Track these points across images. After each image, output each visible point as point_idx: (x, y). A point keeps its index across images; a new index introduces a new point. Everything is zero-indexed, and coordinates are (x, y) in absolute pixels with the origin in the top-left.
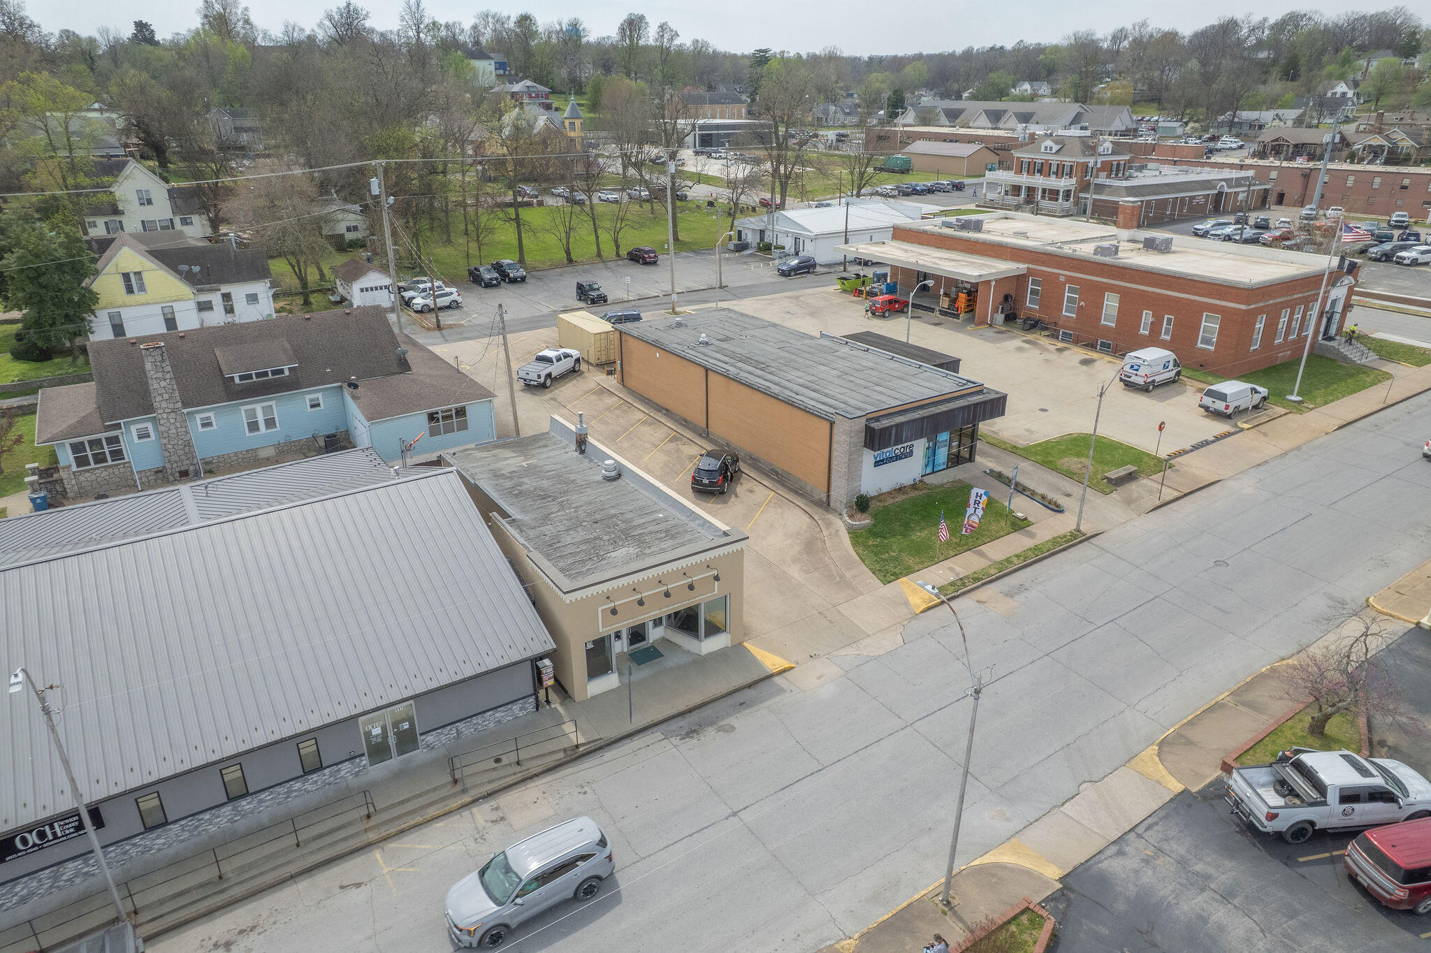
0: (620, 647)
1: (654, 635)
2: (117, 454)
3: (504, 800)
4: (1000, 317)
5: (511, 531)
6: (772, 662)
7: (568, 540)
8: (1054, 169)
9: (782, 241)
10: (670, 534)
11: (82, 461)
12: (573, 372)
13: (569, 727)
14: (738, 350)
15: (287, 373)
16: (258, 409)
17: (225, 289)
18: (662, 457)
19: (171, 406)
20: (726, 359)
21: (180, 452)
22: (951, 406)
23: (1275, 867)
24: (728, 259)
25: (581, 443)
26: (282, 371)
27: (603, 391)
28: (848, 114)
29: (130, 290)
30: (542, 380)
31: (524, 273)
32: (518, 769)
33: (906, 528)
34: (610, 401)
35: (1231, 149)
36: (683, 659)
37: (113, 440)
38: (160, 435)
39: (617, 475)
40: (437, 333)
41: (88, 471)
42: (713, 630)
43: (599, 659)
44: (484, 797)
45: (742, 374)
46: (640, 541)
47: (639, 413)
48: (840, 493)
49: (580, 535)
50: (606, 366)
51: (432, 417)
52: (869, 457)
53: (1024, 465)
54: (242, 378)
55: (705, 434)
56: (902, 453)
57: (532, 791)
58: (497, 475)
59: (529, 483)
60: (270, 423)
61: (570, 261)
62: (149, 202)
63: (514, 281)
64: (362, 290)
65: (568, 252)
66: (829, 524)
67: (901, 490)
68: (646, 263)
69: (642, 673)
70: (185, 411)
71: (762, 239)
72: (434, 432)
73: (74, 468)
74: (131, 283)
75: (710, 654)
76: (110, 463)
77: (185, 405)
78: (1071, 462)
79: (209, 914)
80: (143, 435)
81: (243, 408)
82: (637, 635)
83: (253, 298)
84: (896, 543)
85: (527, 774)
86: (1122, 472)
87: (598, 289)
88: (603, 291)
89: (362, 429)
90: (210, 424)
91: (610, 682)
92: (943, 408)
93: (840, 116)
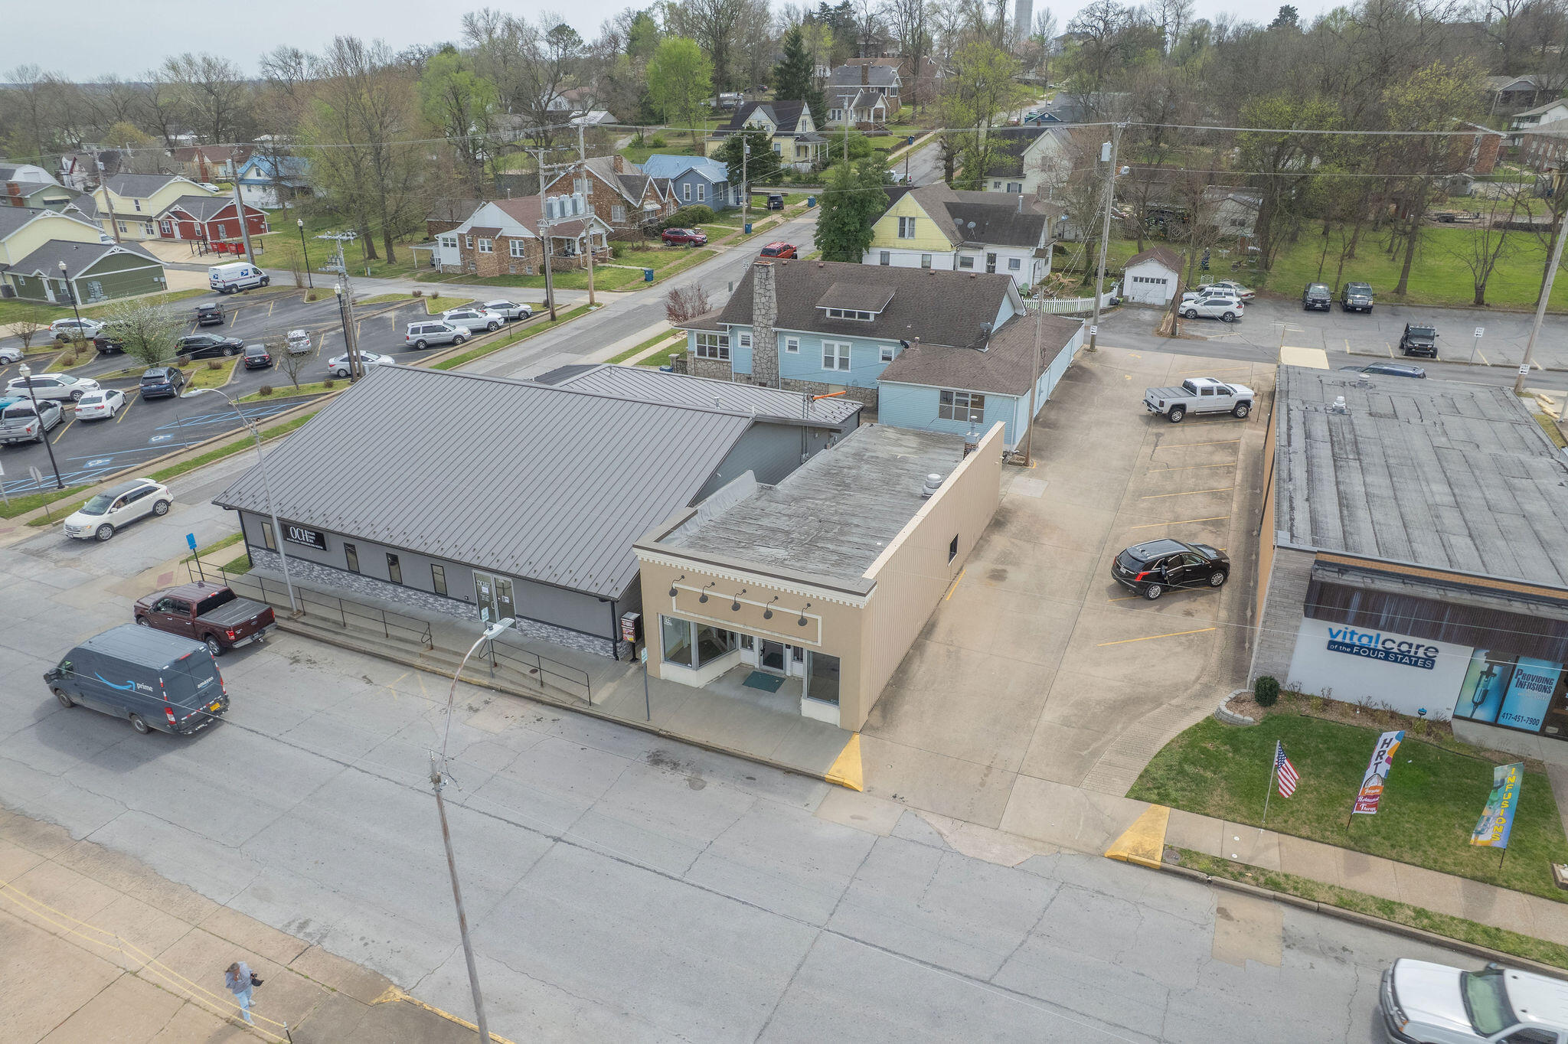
2: (725, 353)
3: (501, 701)
11: (701, 351)
15: (872, 318)
16: (837, 345)
17: (991, 249)
19: (765, 321)
20: (1320, 434)
21: (764, 366)
26: (867, 316)
29: (902, 234)
30: (1166, 410)
31: (1371, 303)
32: (537, 687)
37: (724, 340)
38: (755, 345)
41: (704, 360)
44: (497, 690)
51: (946, 397)
54: (833, 313)
56: (1402, 653)
58: (858, 454)
60: (844, 363)
61: (1479, 302)
62: (1051, 169)
63: (1351, 310)
64: (1136, 279)
65: (1480, 290)
70: (774, 329)
72: (944, 414)
73: (696, 356)
74: (905, 227)
75: (811, 720)
76: (718, 359)
77: (776, 325)
80: (745, 343)
81: (824, 341)
82: (773, 655)
83: (1015, 263)
85: (538, 696)
87: (1432, 338)
88: (1436, 343)
90: (795, 348)
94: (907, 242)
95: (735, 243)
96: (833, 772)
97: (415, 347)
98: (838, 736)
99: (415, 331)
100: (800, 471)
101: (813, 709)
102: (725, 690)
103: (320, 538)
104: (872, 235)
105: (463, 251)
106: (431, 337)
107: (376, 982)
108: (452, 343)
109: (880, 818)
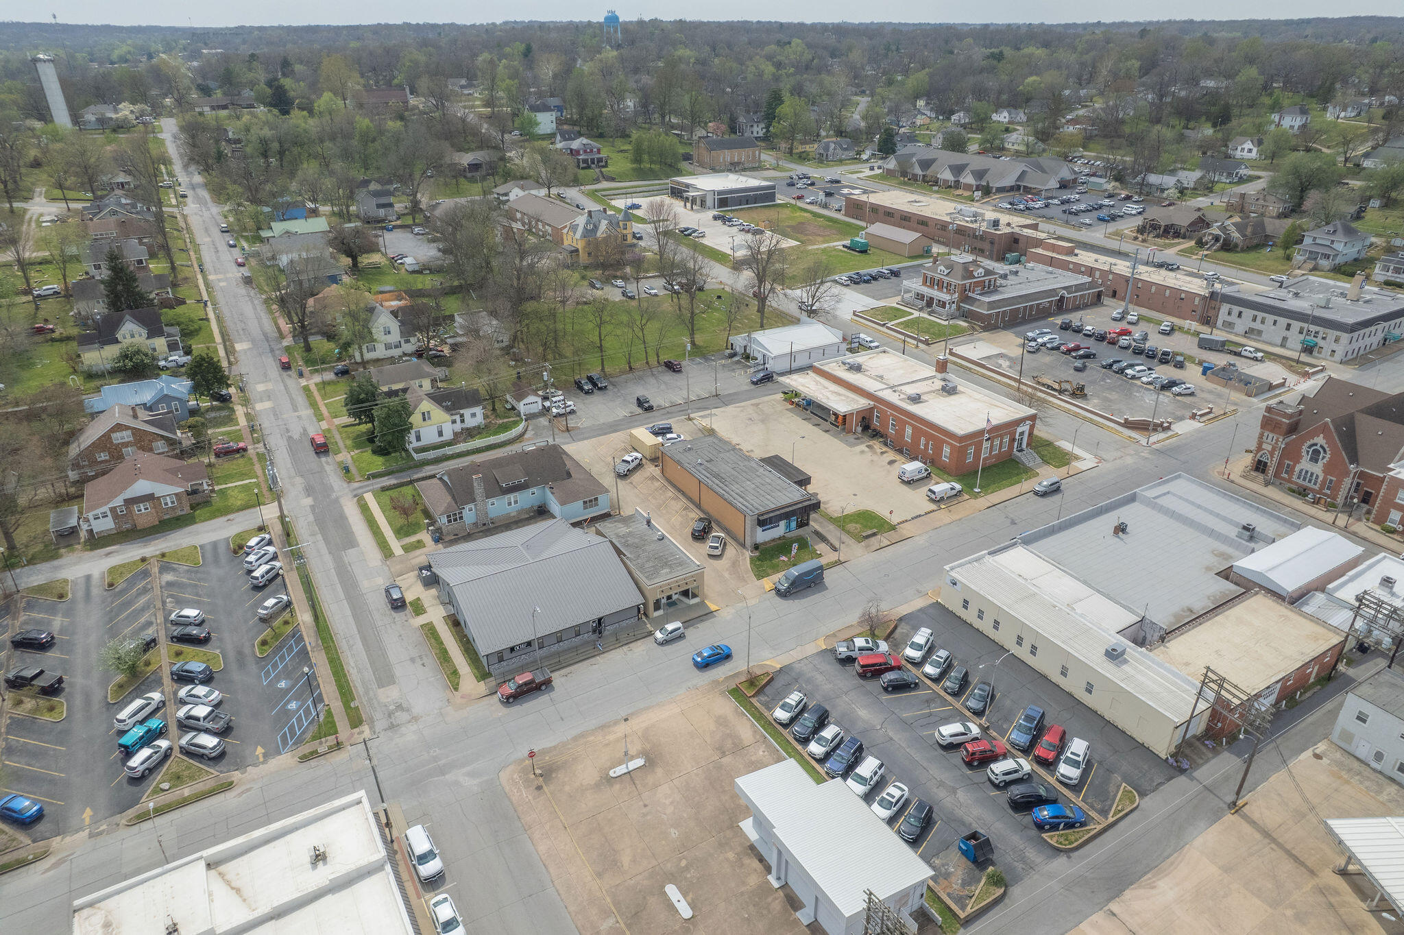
0: (664, 601)
1: (675, 597)
2: (461, 518)
3: (631, 645)
4: (859, 429)
5: (628, 562)
6: (713, 607)
7: (647, 566)
8: (945, 285)
9: (756, 354)
10: (681, 564)
11: (449, 521)
12: (640, 465)
13: (649, 626)
14: (715, 469)
15: (523, 481)
16: (512, 497)
17: (462, 412)
18: (680, 519)
19: (482, 499)
20: (708, 475)
21: (483, 516)
22: (795, 507)
23: (838, 666)
24: (724, 366)
25: (649, 522)
27: (653, 478)
28: (846, 149)
29: (424, 420)
30: (626, 473)
31: (606, 382)
32: (634, 637)
33: (772, 557)
34: (657, 484)
35: (1131, 215)
36: (683, 606)
37: (461, 513)
38: (476, 510)
39: (662, 538)
40: (567, 434)
41: (452, 524)
42: (694, 596)
43: (657, 606)
44: (625, 644)
45: (715, 486)
46: (670, 566)
47: (671, 492)
48: (748, 543)
49: (651, 564)
50: (654, 460)
51: (585, 503)
52: (759, 529)
53: (832, 527)
54: (506, 485)
55: (699, 506)
56: (774, 527)
57: (639, 643)
58: (618, 536)
59: (631, 540)
60: (516, 502)
61: (631, 368)
62: (389, 333)
63: (601, 390)
64: (524, 405)
65: (629, 363)
66: (743, 554)
67: (774, 540)
68: (674, 371)
69: (671, 610)
70: (487, 500)
71: (745, 350)
72: (585, 508)
73: (447, 524)
74: (425, 416)
75: (693, 604)
76: (458, 521)
78: (851, 526)
79: (559, 669)
80: (471, 510)
81: (507, 497)
82: (669, 597)
83: (474, 415)
84: (767, 563)
85: (637, 639)
86: (870, 532)
87: (649, 402)
88: (652, 403)
89: (555, 507)
90: (494, 505)
91: (660, 612)
92: (791, 509)
93: (839, 151)
94: (428, 422)
95: (258, 440)
96: (712, 609)
103: (529, 644)
104: (411, 426)
105: (116, 517)
109: (730, 609)
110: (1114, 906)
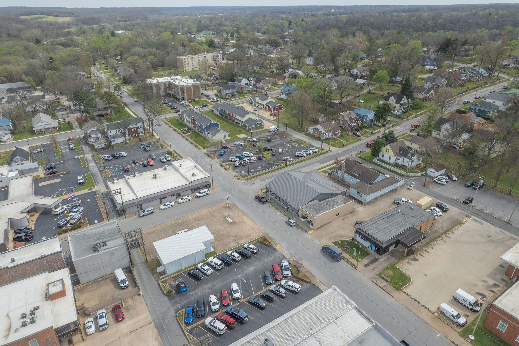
2: (338, 173)
11: (335, 172)
15: (358, 175)
17: (404, 158)
21: (342, 177)
44: (285, 215)
51: (358, 193)
54: (352, 173)
60: (353, 180)
64: (430, 171)
70: (344, 173)
74: (387, 150)
75: (309, 227)
81: (351, 177)
83: (407, 162)
85: (288, 217)
90: (347, 176)
94: (387, 153)
95: (367, 137)
96: (309, 232)
97: (297, 156)
98: (312, 229)
99: (297, 154)
100: (324, 201)
101: (311, 226)
102: (305, 222)
103: (274, 194)
104: (381, 151)
105: (313, 131)
106: (300, 155)
107: (268, 234)
108: (303, 157)
109: (310, 237)
110: (152, 325)
